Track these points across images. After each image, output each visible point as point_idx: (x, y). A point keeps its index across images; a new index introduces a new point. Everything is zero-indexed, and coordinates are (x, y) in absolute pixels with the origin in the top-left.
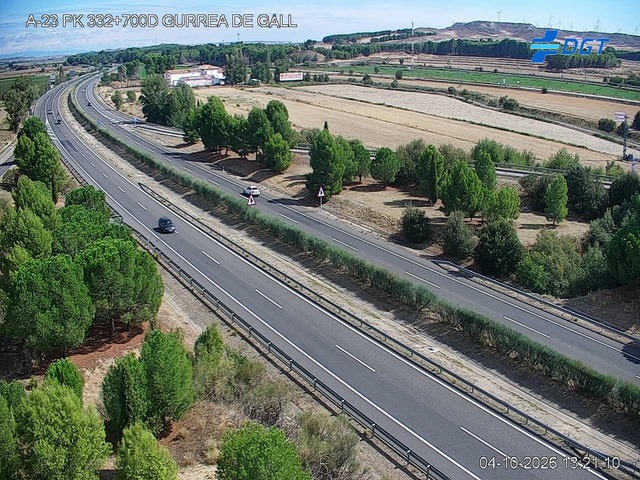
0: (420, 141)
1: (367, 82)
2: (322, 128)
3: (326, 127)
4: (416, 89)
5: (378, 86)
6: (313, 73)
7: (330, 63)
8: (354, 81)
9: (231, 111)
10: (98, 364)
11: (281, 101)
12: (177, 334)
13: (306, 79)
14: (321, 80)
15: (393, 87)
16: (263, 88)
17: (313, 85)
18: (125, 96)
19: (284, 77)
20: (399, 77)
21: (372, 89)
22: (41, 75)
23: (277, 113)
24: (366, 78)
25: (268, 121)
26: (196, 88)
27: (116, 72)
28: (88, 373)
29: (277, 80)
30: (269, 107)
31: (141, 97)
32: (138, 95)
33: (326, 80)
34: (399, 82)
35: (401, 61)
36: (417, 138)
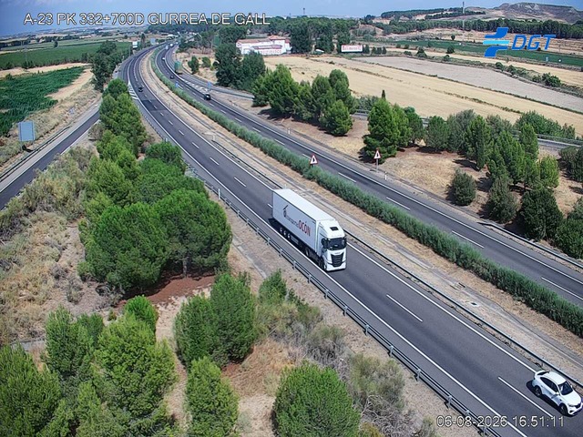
0: (471, 111)
1: (421, 55)
2: (380, 96)
3: (383, 95)
4: (468, 63)
5: (432, 59)
6: (371, 46)
7: (387, 37)
8: (410, 54)
9: (297, 78)
10: (171, 301)
11: (342, 70)
12: (244, 278)
13: (365, 51)
14: (379, 52)
15: (446, 60)
16: (326, 58)
17: (371, 56)
18: (201, 62)
19: (345, 48)
20: (451, 51)
21: (426, 62)
22: (125, 40)
23: (339, 81)
24: (421, 51)
25: (331, 88)
26: (266, 56)
27: (193, 40)
28: (161, 308)
29: (339, 51)
30: (331, 76)
31: (215, 64)
32: (213, 60)
33: (385, 52)
34: (451, 56)
35: (453, 37)
36: (468, 109)
